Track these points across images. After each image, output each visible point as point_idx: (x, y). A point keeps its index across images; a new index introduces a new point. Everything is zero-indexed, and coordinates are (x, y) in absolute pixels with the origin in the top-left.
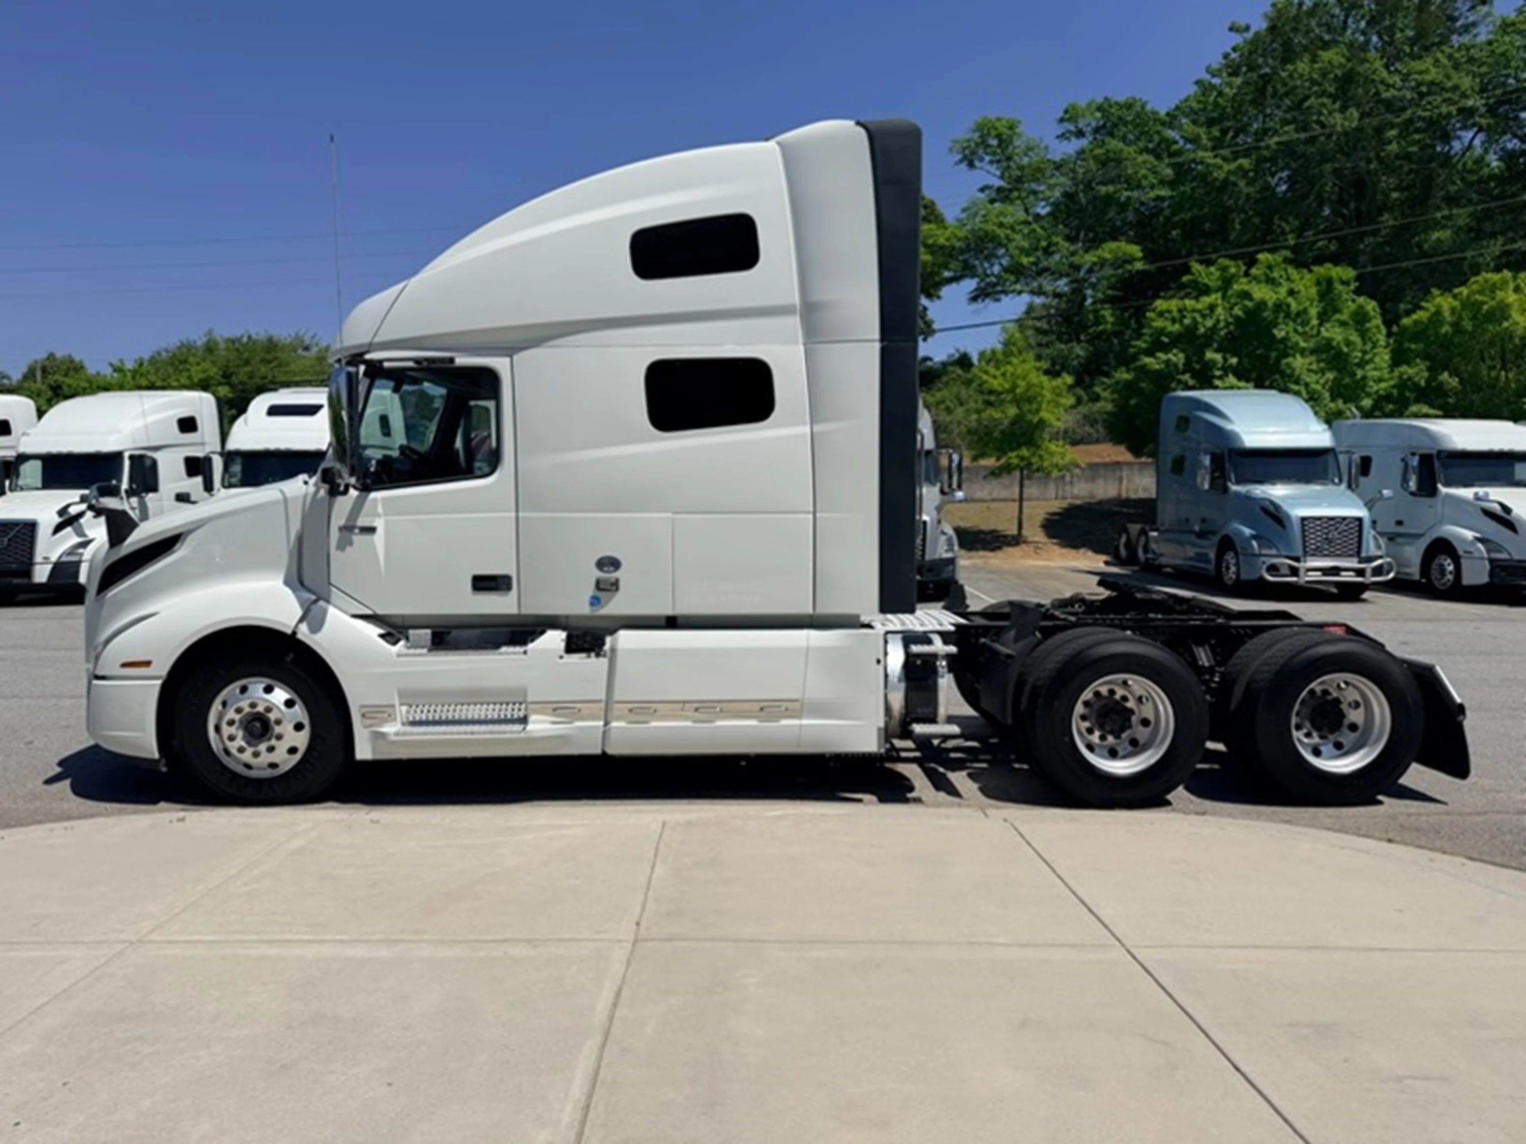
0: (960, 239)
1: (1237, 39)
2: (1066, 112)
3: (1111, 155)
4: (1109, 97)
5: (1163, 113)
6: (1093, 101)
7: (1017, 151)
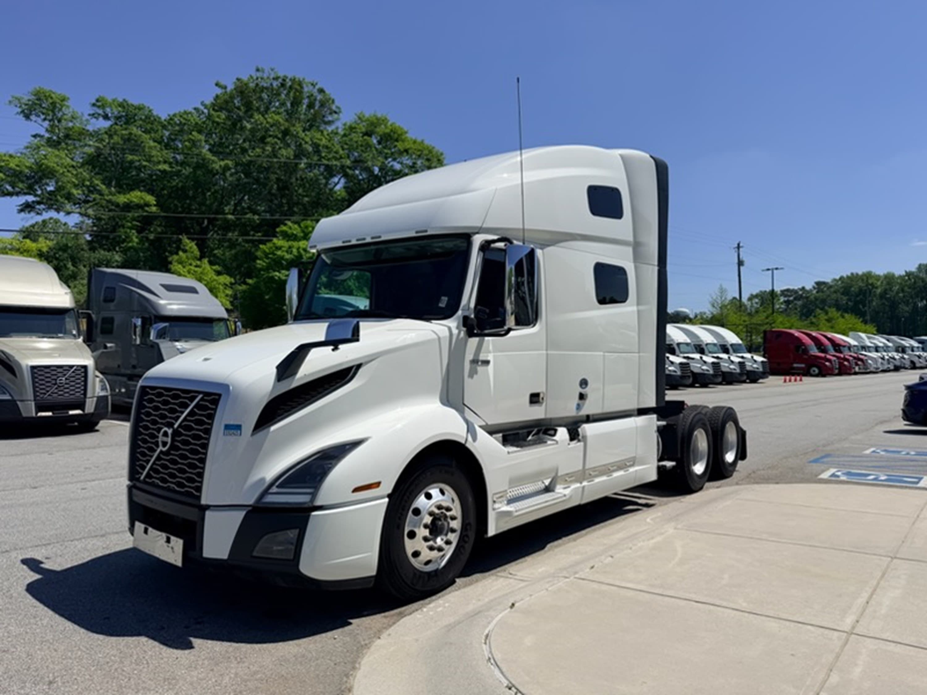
0: (27, 167)
1: (219, 91)
2: (97, 101)
3: (133, 136)
4: (127, 99)
5: (163, 118)
6: (116, 99)
7: (65, 117)
